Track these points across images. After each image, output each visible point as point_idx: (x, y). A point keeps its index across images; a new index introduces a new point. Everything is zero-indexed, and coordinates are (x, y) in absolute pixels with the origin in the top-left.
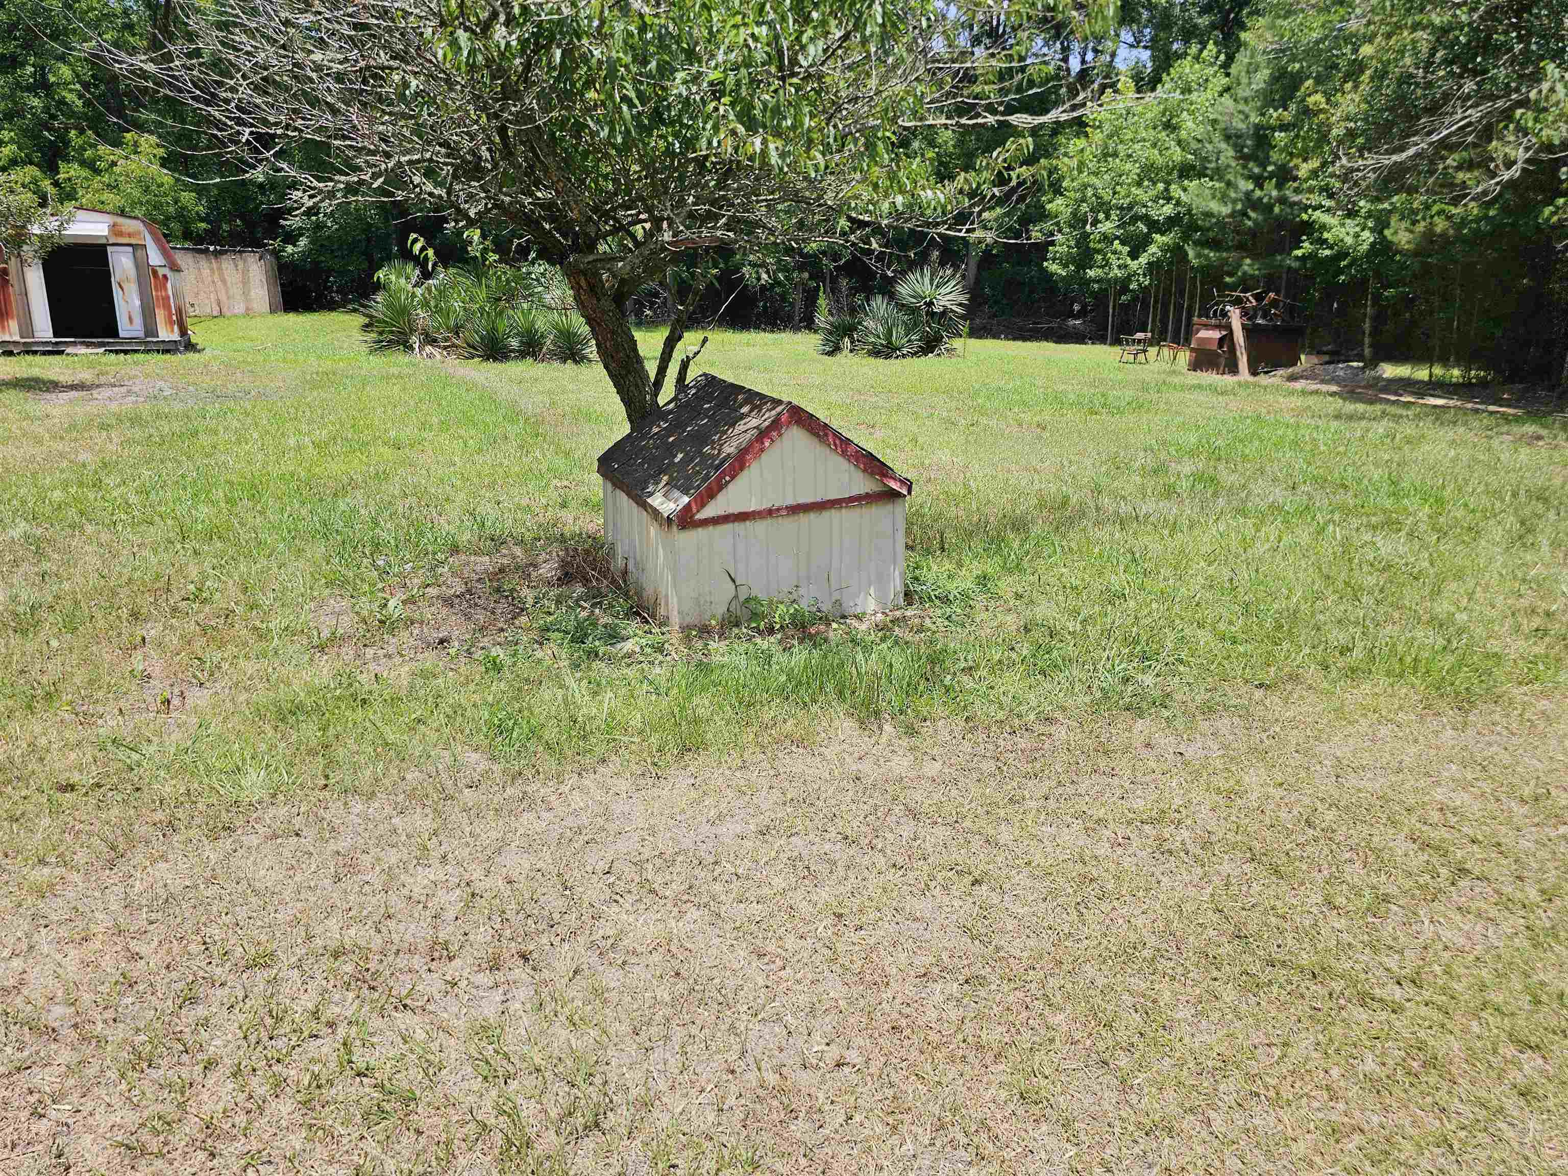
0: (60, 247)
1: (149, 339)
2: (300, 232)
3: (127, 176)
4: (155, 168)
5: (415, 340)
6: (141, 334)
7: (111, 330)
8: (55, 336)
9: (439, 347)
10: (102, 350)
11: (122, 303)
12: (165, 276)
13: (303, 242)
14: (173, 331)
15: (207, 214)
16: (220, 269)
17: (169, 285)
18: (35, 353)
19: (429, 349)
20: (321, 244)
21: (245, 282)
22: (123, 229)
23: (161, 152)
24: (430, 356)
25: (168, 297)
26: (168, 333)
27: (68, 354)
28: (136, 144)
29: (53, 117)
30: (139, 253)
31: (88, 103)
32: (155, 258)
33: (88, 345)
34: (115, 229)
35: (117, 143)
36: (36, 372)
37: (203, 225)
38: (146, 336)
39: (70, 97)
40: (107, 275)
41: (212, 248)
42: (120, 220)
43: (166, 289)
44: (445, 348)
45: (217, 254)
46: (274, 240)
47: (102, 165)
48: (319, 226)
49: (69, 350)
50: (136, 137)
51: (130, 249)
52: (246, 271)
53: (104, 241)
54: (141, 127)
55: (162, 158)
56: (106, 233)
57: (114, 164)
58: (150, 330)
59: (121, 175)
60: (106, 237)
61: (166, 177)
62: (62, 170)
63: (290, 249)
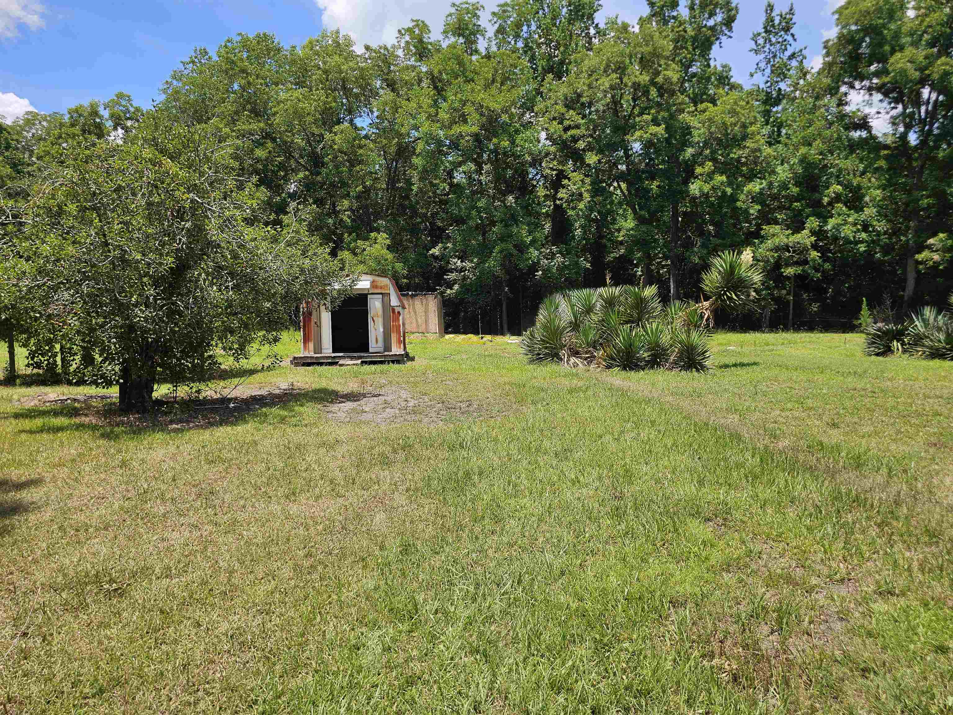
0: (350, 298)
1: (386, 353)
2: (455, 282)
3: (370, 256)
4: (385, 251)
5: (564, 353)
6: (382, 350)
7: (365, 347)
8: (333, 352)
9: (581, 358)
10: (359, 361)
11: (373, 329)
12: (399, 313)
13: (456, 287)
14: (400, 347)
15: (407, 275)
16: (414, 304)
17: (401, 318)
18: (321, 364)
19: (573, 360)
20: (466, 288)
21: (426, 312)
22: (378, 284)
23: (388, 242)
24: (576, 365)
25: (400, 326)
26: (396, 350)
27: (341, 365)
28: (376, 239)
29: (336, 228)
30: (386, 298)
31: (353, 221)
32: (394, 301)
33: (352, 358)
34: (374, 285)
35: (366, 239)
36: (323, 384)
37: (405, 280)
38: (385, 351)
39: (345, 218)
40: (366, 312)
41: (410, 293)
42: (377, 278)
43: (399, 320)
44: (586, 359)
45: (413, 296)
46: (441, 286)
47: (357, 251)
48: (464, 278)
49: (341, 362)
50: (376, 235)
51: (381, 296)
52: (427, 305)
53: (366, 292)
54: (378, 230)
55: (388, 245)
56: (369, 287)
57: (364, 250)
58: (388, 348)
59: (367, 255)
60: (368, 289)
61: (390, 256)
62: (339, 255)
63: (449, 291)
